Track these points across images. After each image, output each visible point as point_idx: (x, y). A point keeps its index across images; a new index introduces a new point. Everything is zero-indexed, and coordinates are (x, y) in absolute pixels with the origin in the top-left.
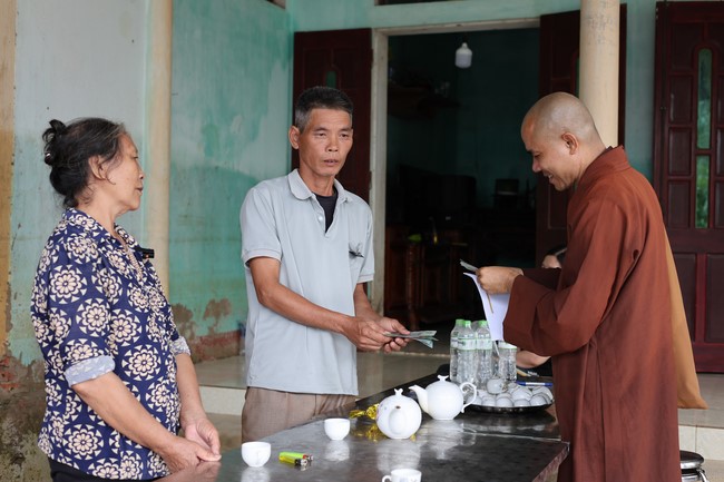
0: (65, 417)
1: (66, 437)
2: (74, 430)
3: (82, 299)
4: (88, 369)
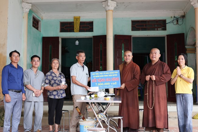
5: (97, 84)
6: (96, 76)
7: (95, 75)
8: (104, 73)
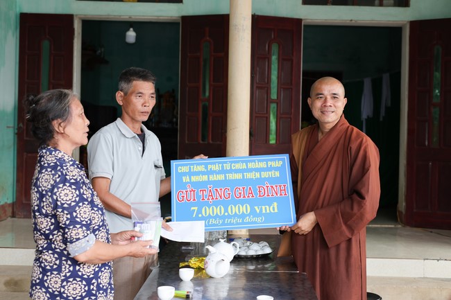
0: (62, 275)
1: (64, 287)
2: (68, 282)
3: (77, 203)
4: (83, 245)
5: (199, 212)
6: (194, 179)
7: (191, 174)
8: (227, 166)
